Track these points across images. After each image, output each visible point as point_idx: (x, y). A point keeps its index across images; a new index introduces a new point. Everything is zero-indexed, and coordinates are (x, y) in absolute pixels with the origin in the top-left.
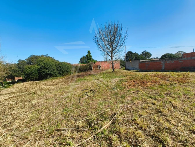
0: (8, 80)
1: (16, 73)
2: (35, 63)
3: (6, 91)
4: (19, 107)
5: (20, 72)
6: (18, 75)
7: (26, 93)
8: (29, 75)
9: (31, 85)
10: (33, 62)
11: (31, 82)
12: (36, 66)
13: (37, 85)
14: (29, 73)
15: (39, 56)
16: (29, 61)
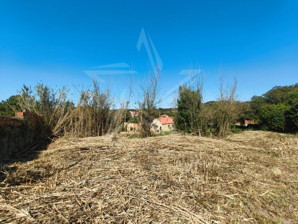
0: (237, 123)
1: (247, 115)
2: (280, 100)
3: (236, 138)
4: (251, 168)
5: (252, 113)
6: (249, 117)
7: (262, 150)
8: (267, 120)
9: (269, 137)
10: (276, 98)
11: (270, 132)
12: (283, 106)
13: (281, 140)
14: (268, 117)
15: (290, 87)
16: (269, 97)
